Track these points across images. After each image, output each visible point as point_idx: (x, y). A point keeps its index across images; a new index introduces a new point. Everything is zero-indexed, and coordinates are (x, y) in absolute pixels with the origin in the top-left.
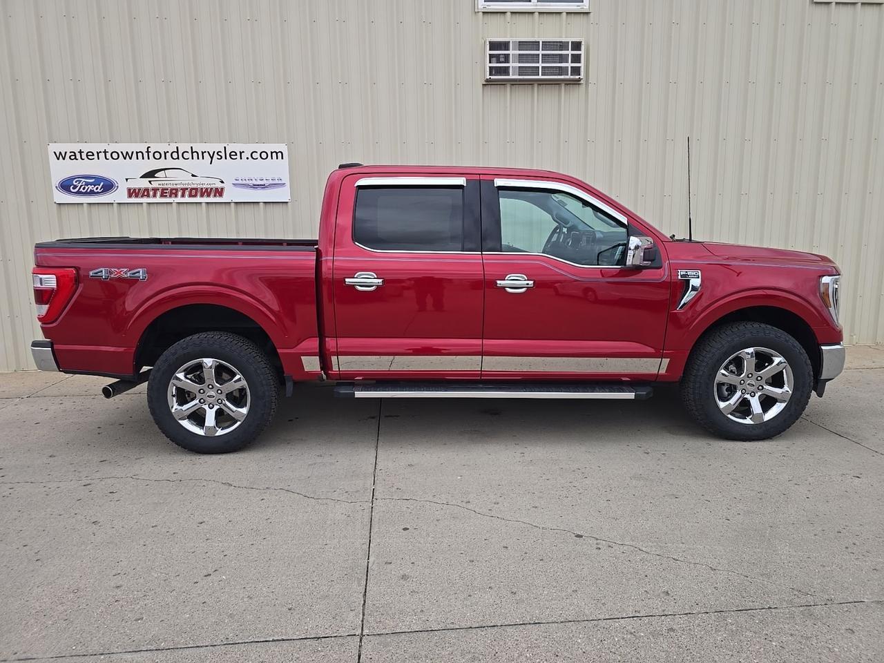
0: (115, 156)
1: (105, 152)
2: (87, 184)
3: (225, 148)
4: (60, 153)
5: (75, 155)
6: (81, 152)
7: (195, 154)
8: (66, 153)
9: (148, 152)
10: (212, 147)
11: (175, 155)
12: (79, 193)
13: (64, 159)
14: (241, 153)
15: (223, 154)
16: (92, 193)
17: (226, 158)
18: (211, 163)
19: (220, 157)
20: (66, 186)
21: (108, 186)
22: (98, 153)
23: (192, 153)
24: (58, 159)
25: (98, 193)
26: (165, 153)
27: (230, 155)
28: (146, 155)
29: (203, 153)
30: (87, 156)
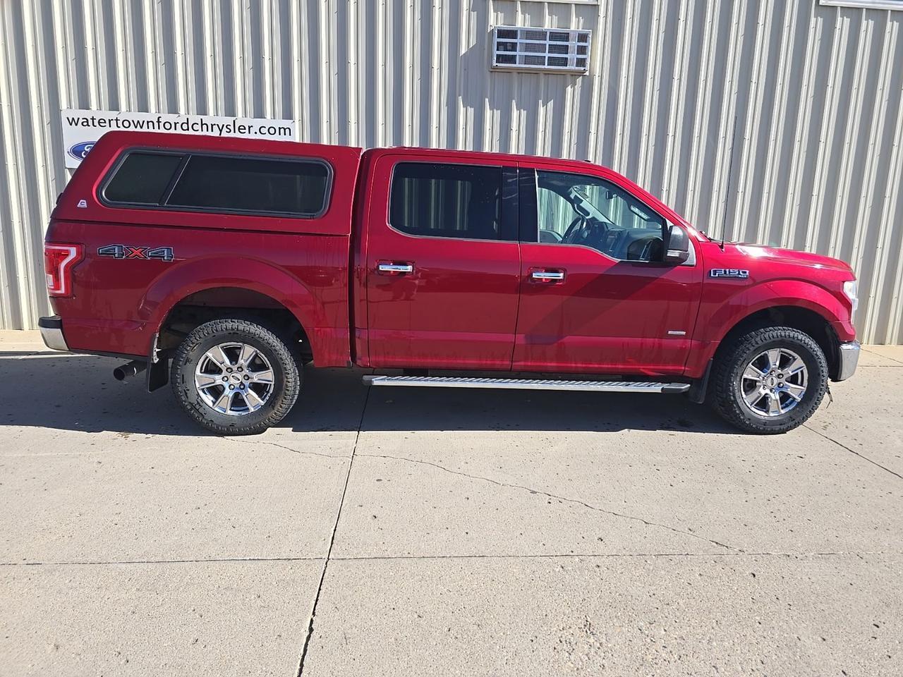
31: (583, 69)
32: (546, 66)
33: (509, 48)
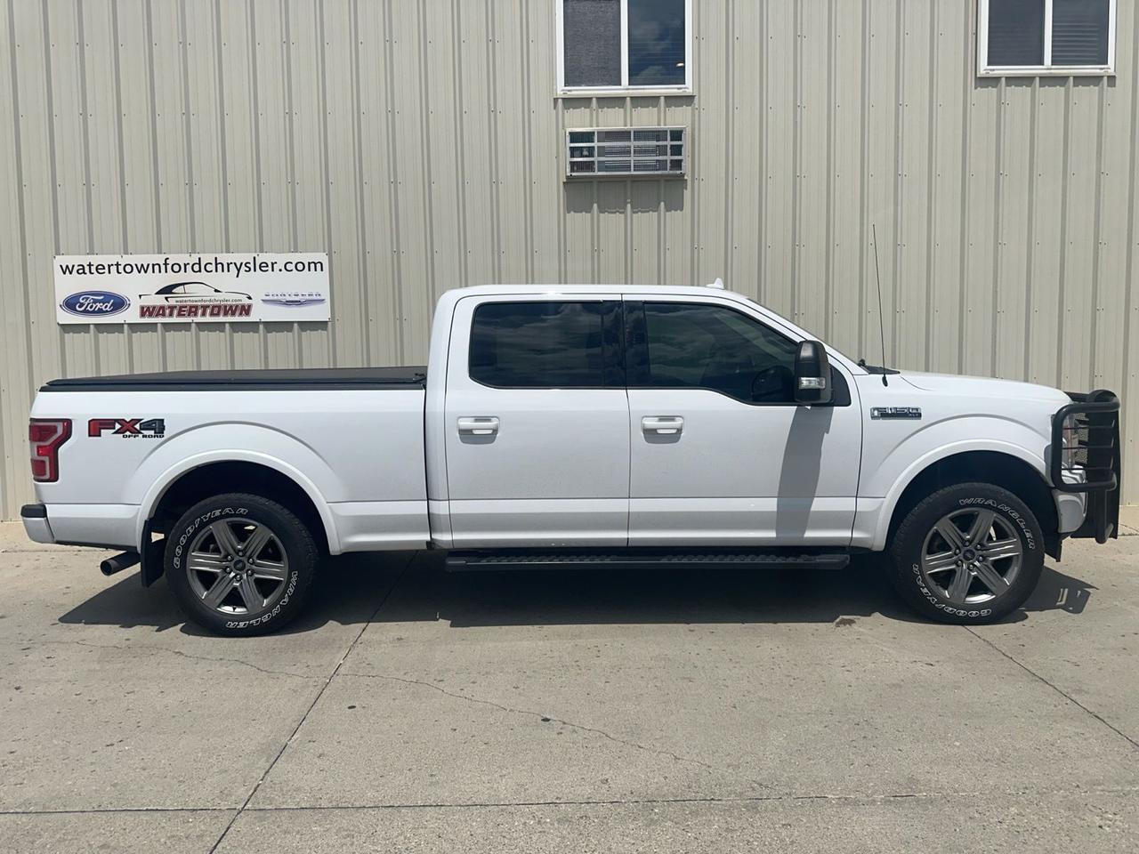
0: (129, 269)
1: (118, 265)
2: (95, 301)
3: (254, 258)
4: (67, 267)
5: (84, 269)
6: (90, 265)
7: (220, 266)
8: (73, 266)
9: (166, 264)
10: (239, 258)
11: (196, 268)
12: (86, 312)
13: (71, 273)
14: (273, 264)
15: (252, 266)
16: (100, 312)
17: (255, 270)
18: (237, 276)
19: (248, 269)
20: (71, 304)
21: (119, 304)
22: (109, 266)
23: (216, 264)
24: (64, 273)
25: (107, 311)
26: (185, 265)
27: (260, 267)
28: (163, 267)
29: (228, 264)
30: (97, 269)
31: (678, 172)
32: (633, 173)
33: (585, 153)
